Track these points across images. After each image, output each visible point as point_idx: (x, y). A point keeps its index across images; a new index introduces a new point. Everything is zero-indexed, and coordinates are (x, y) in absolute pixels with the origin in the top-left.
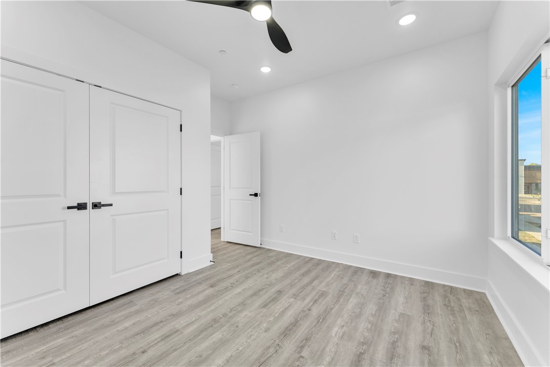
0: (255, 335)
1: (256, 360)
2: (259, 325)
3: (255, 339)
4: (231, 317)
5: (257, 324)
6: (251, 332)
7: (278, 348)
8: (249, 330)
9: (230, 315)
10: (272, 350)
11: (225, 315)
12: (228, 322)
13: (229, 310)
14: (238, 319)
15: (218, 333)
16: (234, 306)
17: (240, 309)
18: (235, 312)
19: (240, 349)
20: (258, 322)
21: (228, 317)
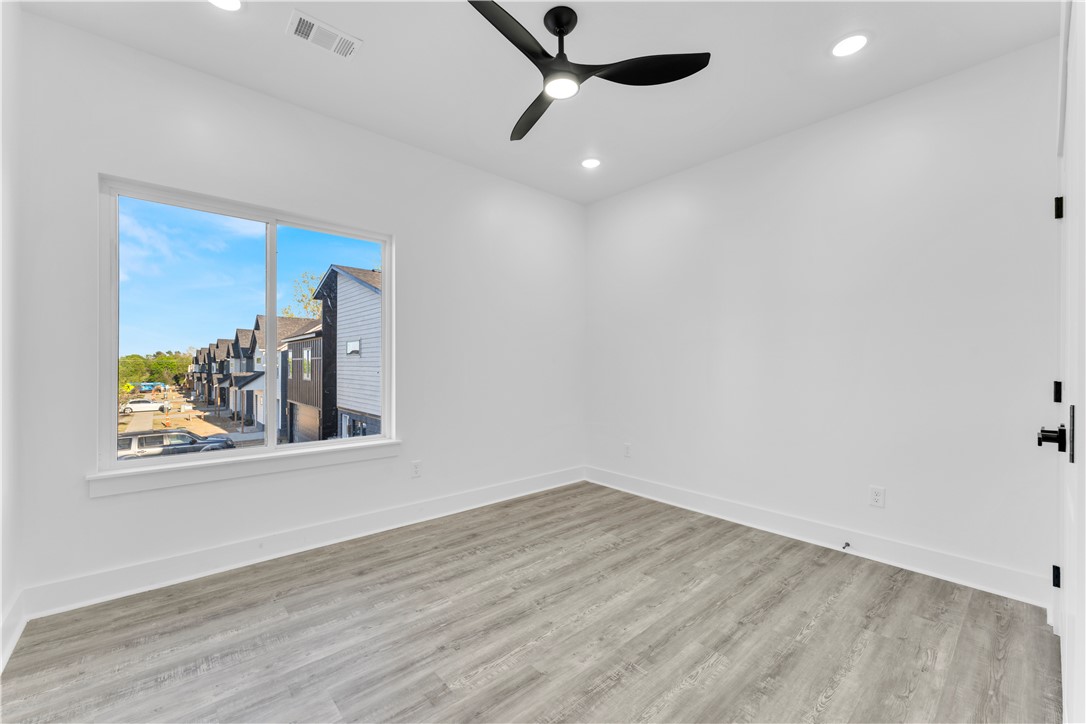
0: (569, 621)
1: (573, 593)
2: (560, 635)
3: (572, 615)
4: (616, 663)
5: (564, 639)
6: (576, 627)
7: (541, 601)
8: (578, 629)
9: (618, 668)
10: (550, 600)
11: (631, 668)
12: (619, 651)
13: (623, 681)
14: (599, 655)
15: (635, 634)
16: (613, 691)
17: (598, 681)
18: (609, 674)
19: (594, 607)
20: (560, 640)
21: (623, 663)
